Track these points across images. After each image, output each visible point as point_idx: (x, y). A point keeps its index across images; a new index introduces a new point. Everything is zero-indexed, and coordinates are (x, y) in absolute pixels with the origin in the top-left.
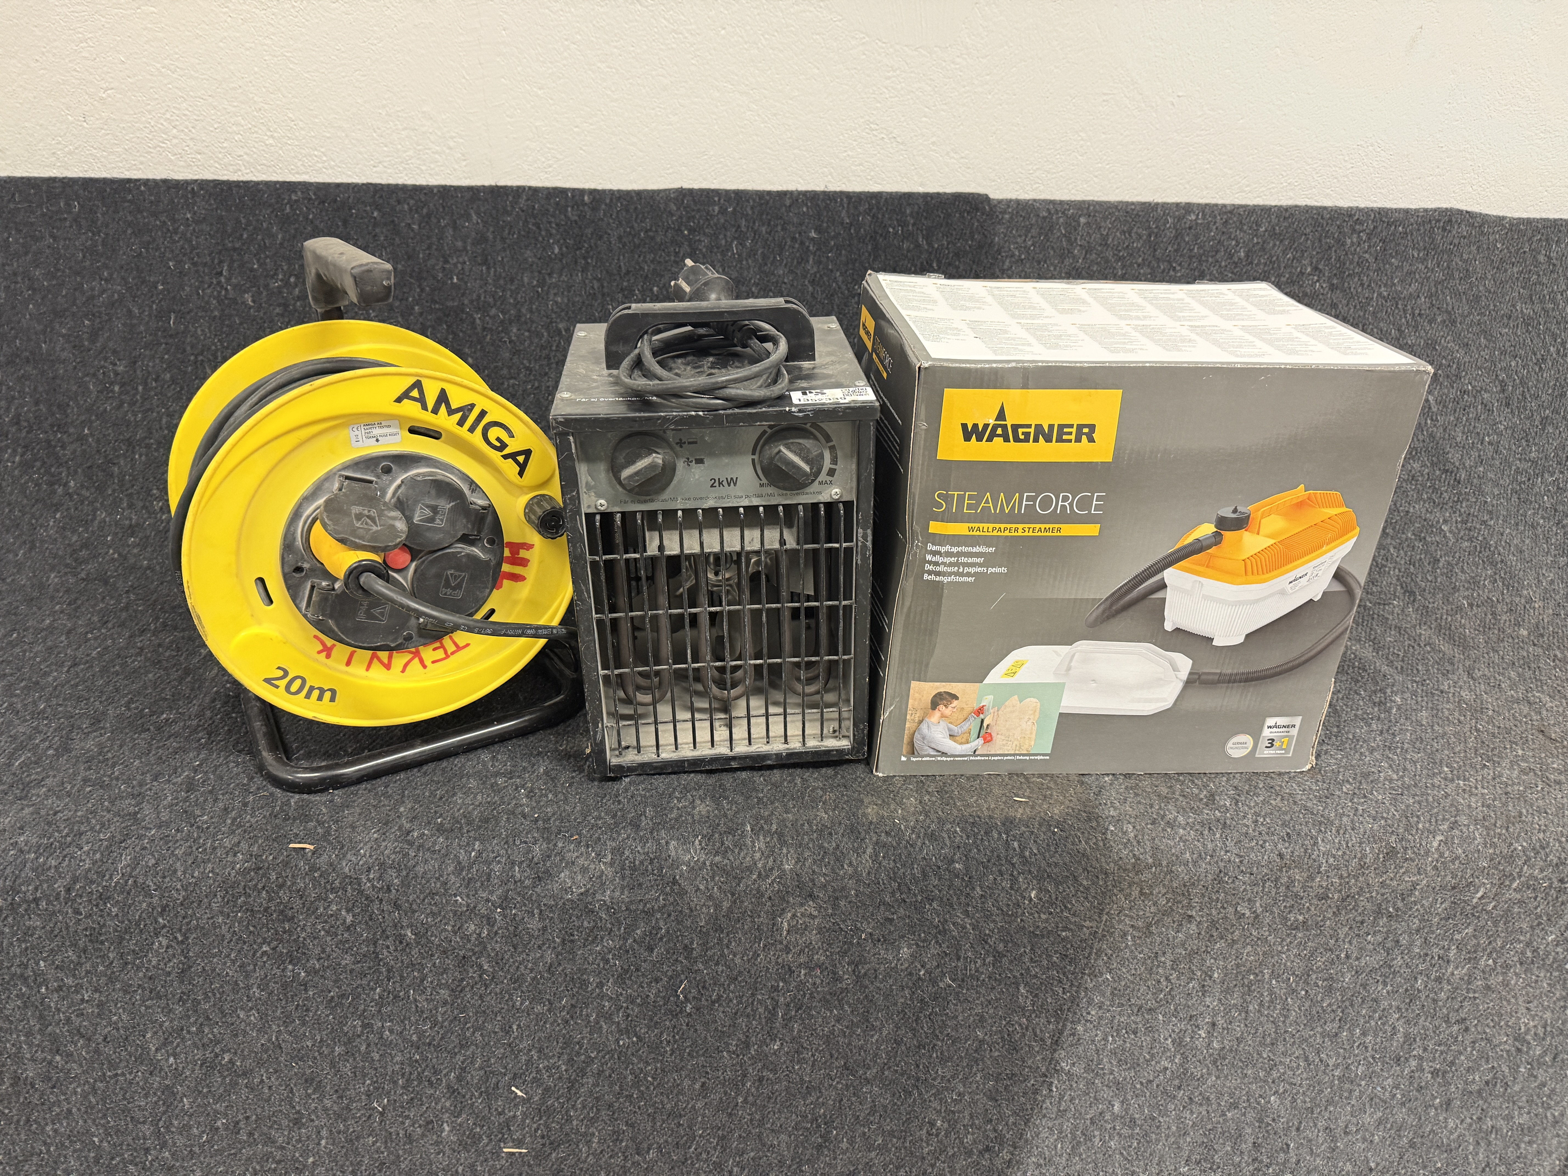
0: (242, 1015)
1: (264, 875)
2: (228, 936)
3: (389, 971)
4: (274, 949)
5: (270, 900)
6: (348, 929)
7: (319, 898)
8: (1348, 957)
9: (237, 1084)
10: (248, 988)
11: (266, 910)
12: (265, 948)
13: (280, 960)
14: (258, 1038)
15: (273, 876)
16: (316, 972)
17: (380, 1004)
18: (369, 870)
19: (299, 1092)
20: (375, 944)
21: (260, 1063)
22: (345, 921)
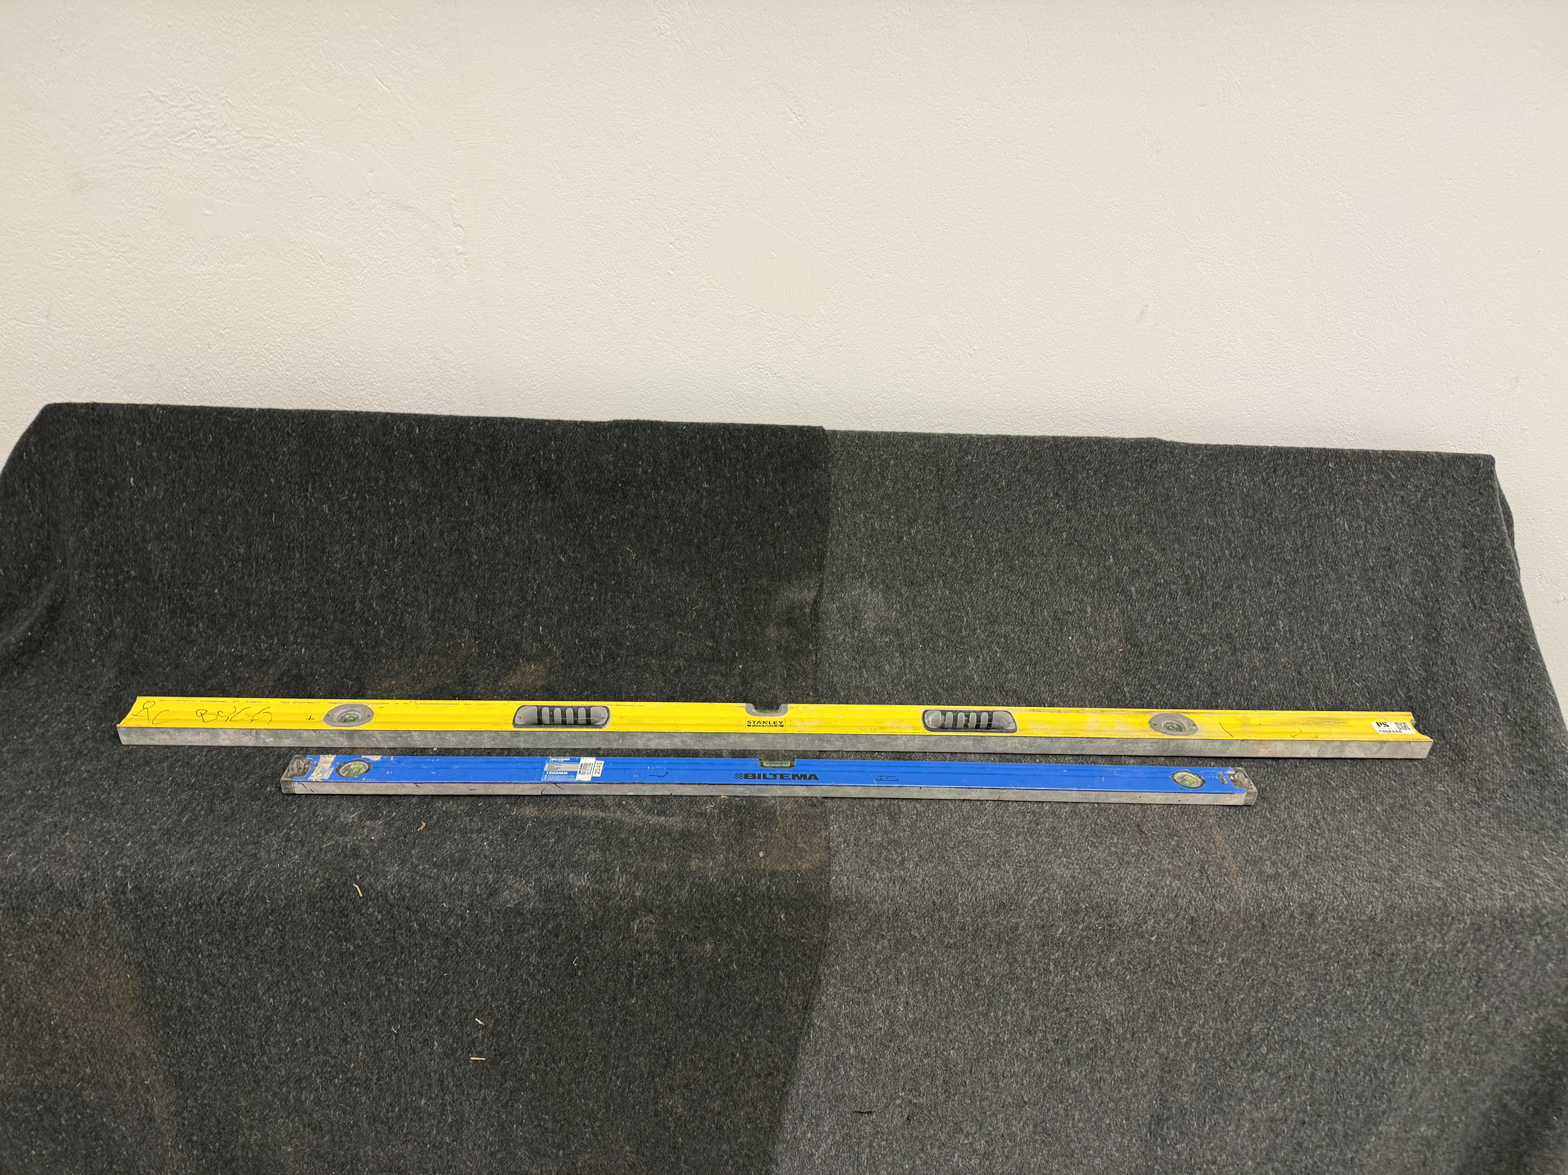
0: (314, 973)
1: (332, 891)
2: (310, 926)
3: (402, 948)
4: (336, 933)
5: (335, 905)
6: (379, 923)
7: (363, 904)
8: (985, 966)
9: (309, 1016)
10: (320, 956)
11: (332, 910)
12: (331, 932)
13: (339, 940)
14: (323, 988)
15: (337, 891)
16: (360, 947)
17: (397, 967)
18: (392, 888)
19: (347, 1022)
20: (394, 932)
21: (324, 1003)
22: (377, 918)
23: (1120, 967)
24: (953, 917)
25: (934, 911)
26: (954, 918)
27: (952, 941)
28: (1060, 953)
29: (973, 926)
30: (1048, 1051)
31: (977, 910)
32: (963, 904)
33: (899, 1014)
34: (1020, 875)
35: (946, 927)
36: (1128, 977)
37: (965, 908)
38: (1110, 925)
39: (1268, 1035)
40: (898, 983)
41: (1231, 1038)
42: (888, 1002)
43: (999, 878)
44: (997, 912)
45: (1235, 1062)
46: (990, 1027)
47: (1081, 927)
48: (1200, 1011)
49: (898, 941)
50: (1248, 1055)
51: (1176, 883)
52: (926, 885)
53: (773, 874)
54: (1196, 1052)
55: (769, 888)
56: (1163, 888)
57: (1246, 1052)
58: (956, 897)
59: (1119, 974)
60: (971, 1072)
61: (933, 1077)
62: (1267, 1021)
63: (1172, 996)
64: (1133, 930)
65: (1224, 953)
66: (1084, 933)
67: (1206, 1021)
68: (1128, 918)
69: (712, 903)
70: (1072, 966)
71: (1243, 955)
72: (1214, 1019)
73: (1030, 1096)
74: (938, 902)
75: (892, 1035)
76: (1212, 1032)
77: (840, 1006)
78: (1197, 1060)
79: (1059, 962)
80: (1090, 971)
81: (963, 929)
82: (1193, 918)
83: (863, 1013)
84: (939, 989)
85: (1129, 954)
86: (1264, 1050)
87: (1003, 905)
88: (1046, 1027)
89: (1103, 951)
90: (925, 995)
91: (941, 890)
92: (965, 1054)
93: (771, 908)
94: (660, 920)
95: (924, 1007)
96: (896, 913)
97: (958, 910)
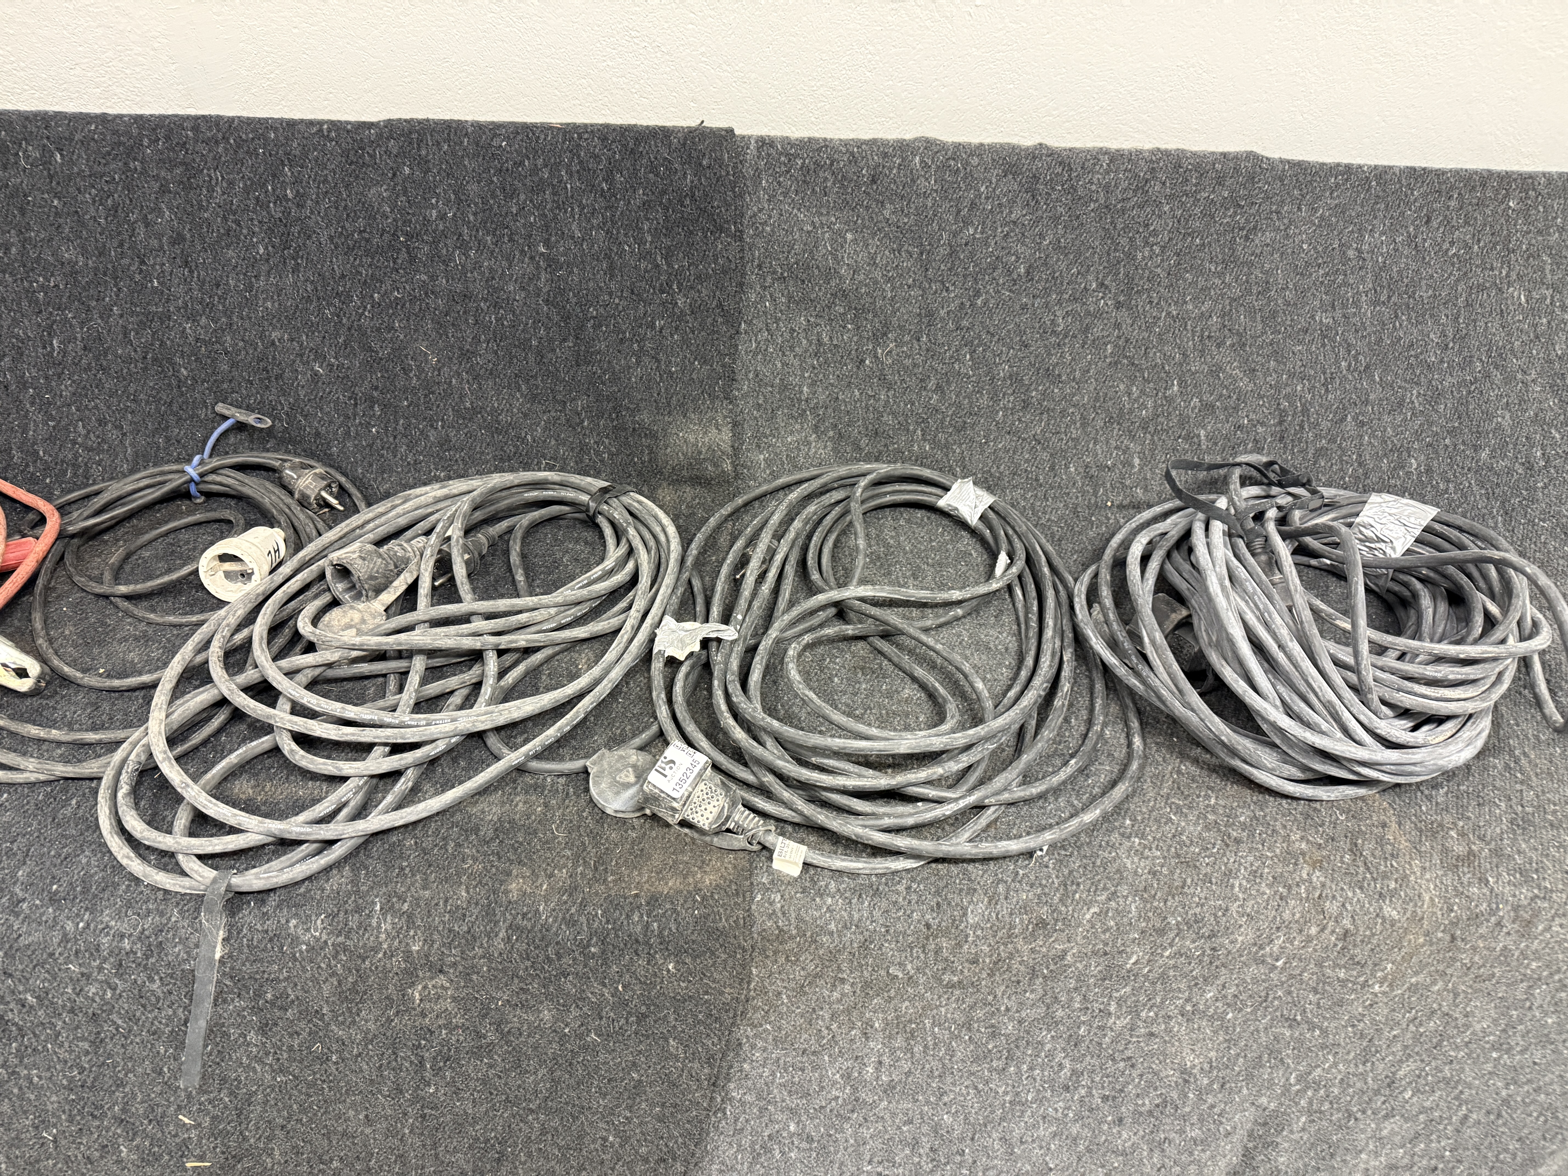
23: (1218, 1004)
24: (959, 945)
25: (927, 938)
26: (961, 947)
27: (956, 979)
28: (1128, 989)
29: (991, 956)
30: (1091, 1110)
31: (1000, 934)
32: (976, 926)
33: (868, 1077)
34: (1066, 872)
35: (946, 960)
36: (1230, 1016)
37: (979, 932)
38: (1214, 949)
39: (1419, 1077)
40: (867, 1039)
41: (1366, 1083)
42: (849, 1064)
43: (1032, 877)
44: (1032, 934)
45: (1364, 1112)
46: (1007, 1085)
47: (1167, 953)
48: (1328, 1053)
49: (867, 985)
50: (1384, 1103)
51: (1318, 877)
52: (914, 897)
53: (654, 900)
54: (1311, 1103)
55: (647, 926)
56: (1298, 885)
57: (1383, 1098)
58: (965, 914)
59: (1216, 1013)
60: (972, 1139)
61: (915, 1144)
62: (1422, 1061)
63: (1291, 1036)
64: (1249, 953)
65: (1385, 978)
66: (1172, 962)
67: (1335, 1065)
68: (1244, 937)
69: (548, 958)
70: (1145, 1005)
71: (1413, 980)
72: (1347, 1062)
73: (1057, 1162)
74: (934, 923)
75: (856, 1103)
76: (1339, 1077)
77: (773, 1074)
78: (1310, 1112)
79: (1125, 1002)
80: (1173, 1011)
81: (975, 962)
82: (1346, 932)
83: (810, 1081)
84: (931, 1043)
85: (1237, 985)
86: (1408, 1095)
87: (1042, 924)
88: (1093, 1081)
89: (1196, 984)
90: (909, 1050)
91: (938, 904)
92: (966, 1118)
93: (650, 958)
94: (458, 983)
95: (906, 1066)
96: (864, 946)
97: (967, 936)
